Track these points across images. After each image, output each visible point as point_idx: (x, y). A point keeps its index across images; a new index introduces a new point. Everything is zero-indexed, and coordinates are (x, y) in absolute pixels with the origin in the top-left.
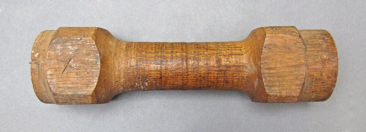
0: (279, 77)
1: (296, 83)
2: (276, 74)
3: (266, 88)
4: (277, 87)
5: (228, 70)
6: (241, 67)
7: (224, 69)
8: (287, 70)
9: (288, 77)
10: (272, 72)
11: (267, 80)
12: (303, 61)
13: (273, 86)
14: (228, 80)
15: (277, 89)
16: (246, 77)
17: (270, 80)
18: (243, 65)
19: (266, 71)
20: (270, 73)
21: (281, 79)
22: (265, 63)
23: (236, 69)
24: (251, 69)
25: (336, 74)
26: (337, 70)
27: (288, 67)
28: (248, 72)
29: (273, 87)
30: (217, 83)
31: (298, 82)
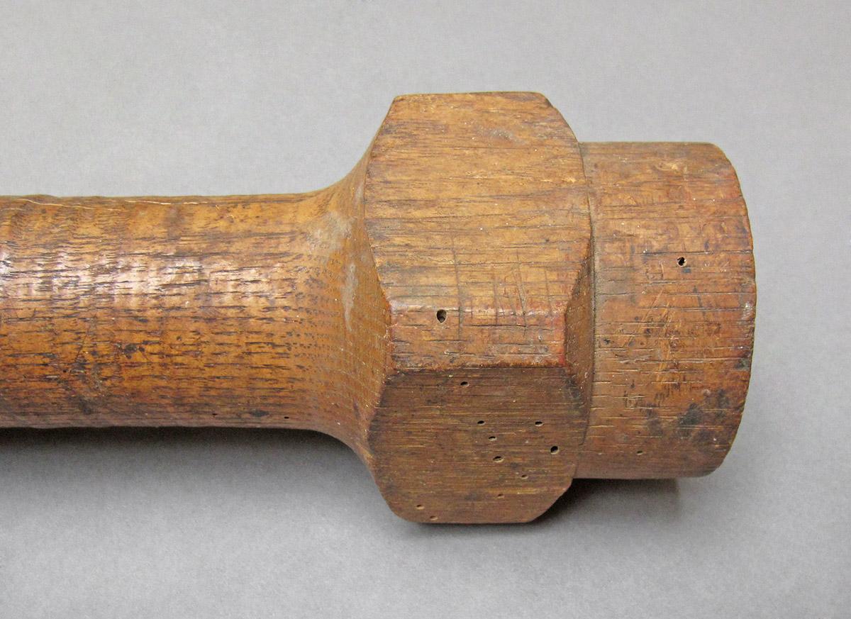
0: (455, 233)
1: (544, 259)
2: (440, 224)
3: (384, 279)
4: (448, 273)
5: (216, 250)
6: (285, 239)
7: (196, 249)
8: (497, 208)
9: (503, 236)
10: (418, 214)
11: (394, 246)
12: (573, 180)
13: (424, 269)
14: (215, 302)
15: (448, 280)
16: (306, 282)
17: (407, 245)
18: (295, 229)
19: (390, 212)
20: (410, 221)
21: (464, 242)
22: (386, 182)
23: (257, 245)
24: (330, 236)
25: (744, 231)
26: (742, 213)
27: (499, 197)
28: (315, 254)
29: (421, 272)
30: (160, 319)
31: (556, 255)
